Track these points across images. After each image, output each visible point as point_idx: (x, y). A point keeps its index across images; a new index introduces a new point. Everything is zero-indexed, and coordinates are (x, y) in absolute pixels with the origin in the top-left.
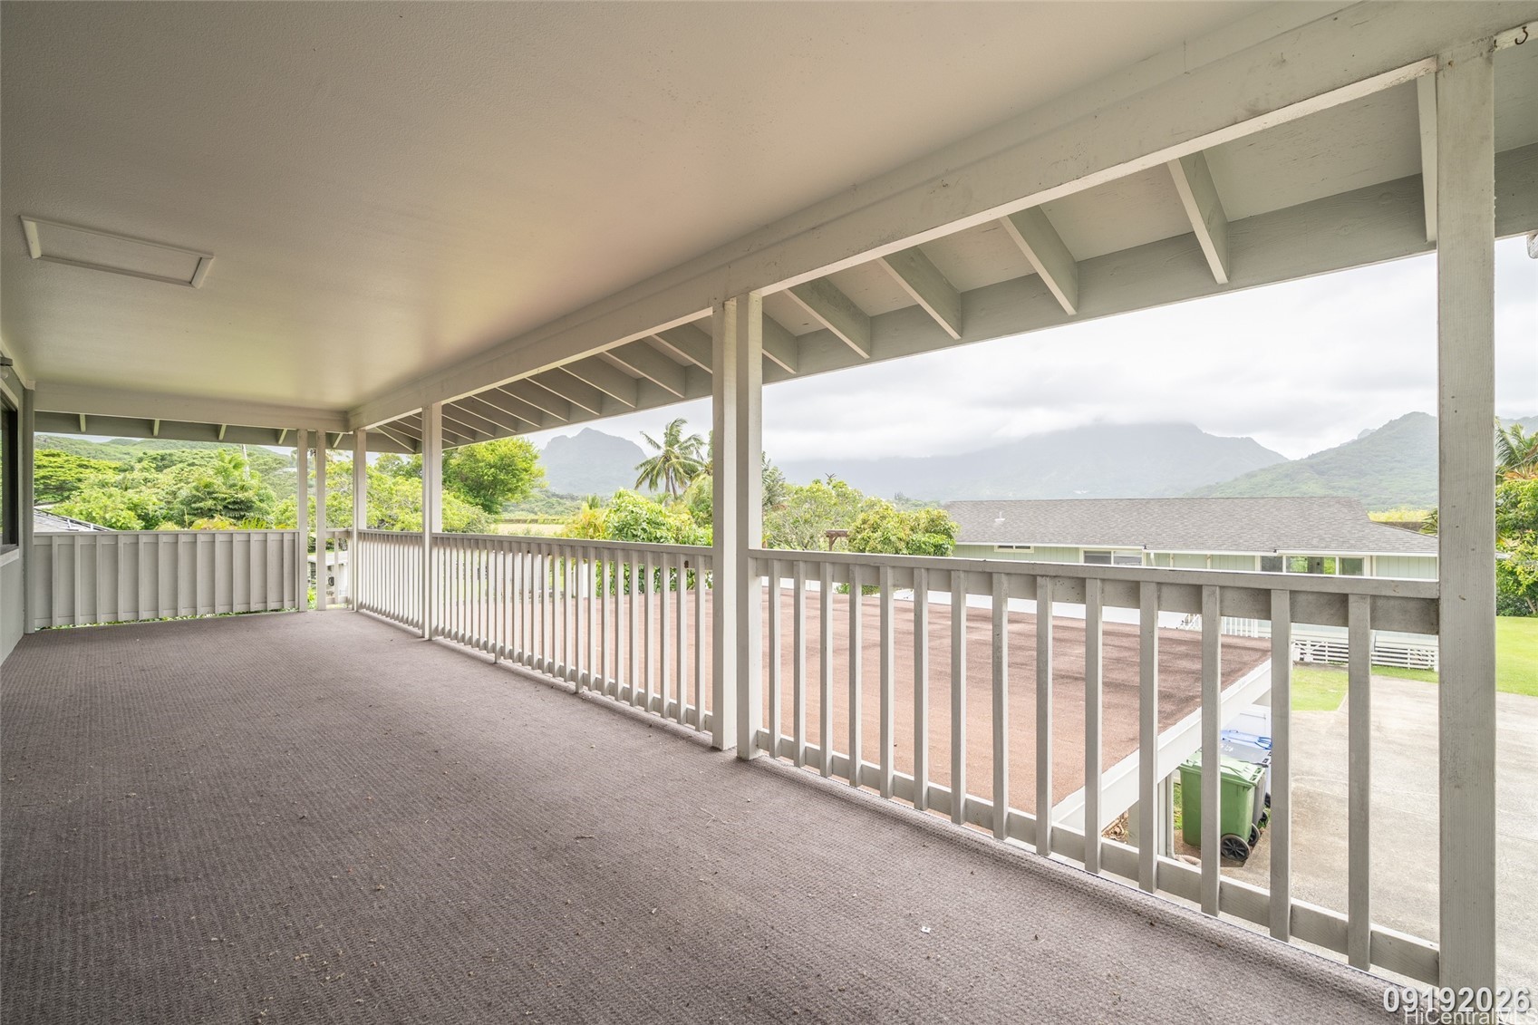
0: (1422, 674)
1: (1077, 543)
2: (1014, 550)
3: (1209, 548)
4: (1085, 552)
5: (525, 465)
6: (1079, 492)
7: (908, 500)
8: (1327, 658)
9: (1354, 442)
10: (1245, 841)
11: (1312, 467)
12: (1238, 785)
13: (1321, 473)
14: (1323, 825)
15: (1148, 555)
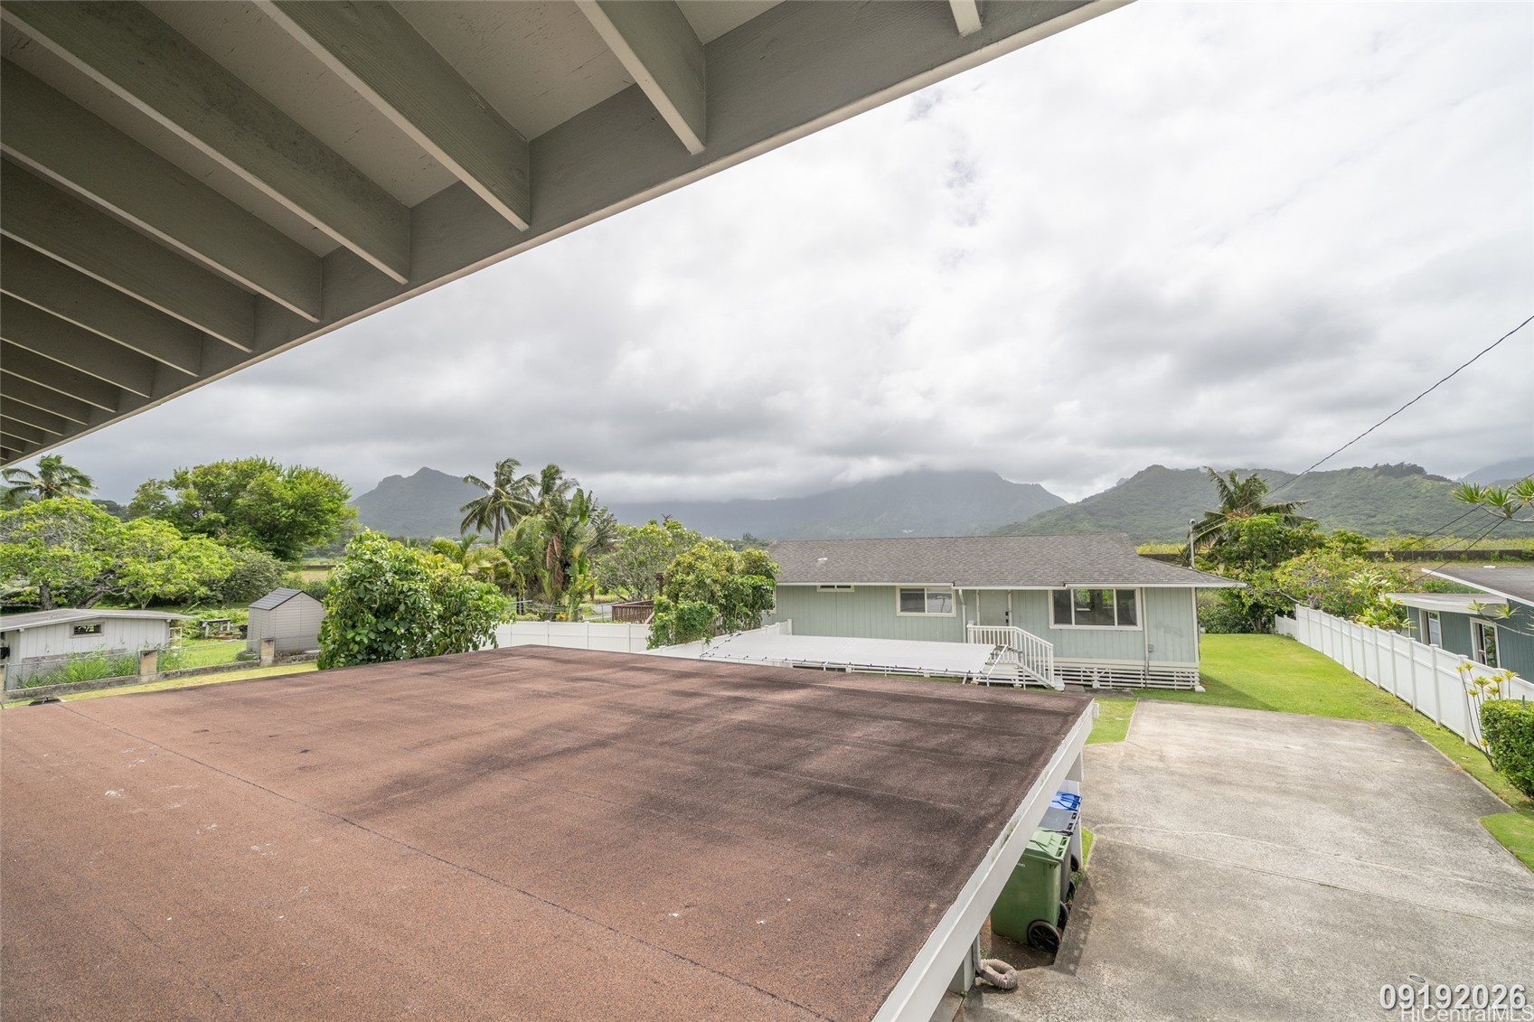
0: (1186, 695)
1: (893, 582)
2: (836, 590)
3: (1009, 584)
4: (901, 590)
5: (331, 505)
6: (906, 531)
7: (755, 540)
8: (1110, 684)
9: (1114, 489)
10: (1054, 928)
11: (1085, 509)
12: (1045, 863)
13: (1092, 514)
14: (1127, 888)
15: (957, 591)
